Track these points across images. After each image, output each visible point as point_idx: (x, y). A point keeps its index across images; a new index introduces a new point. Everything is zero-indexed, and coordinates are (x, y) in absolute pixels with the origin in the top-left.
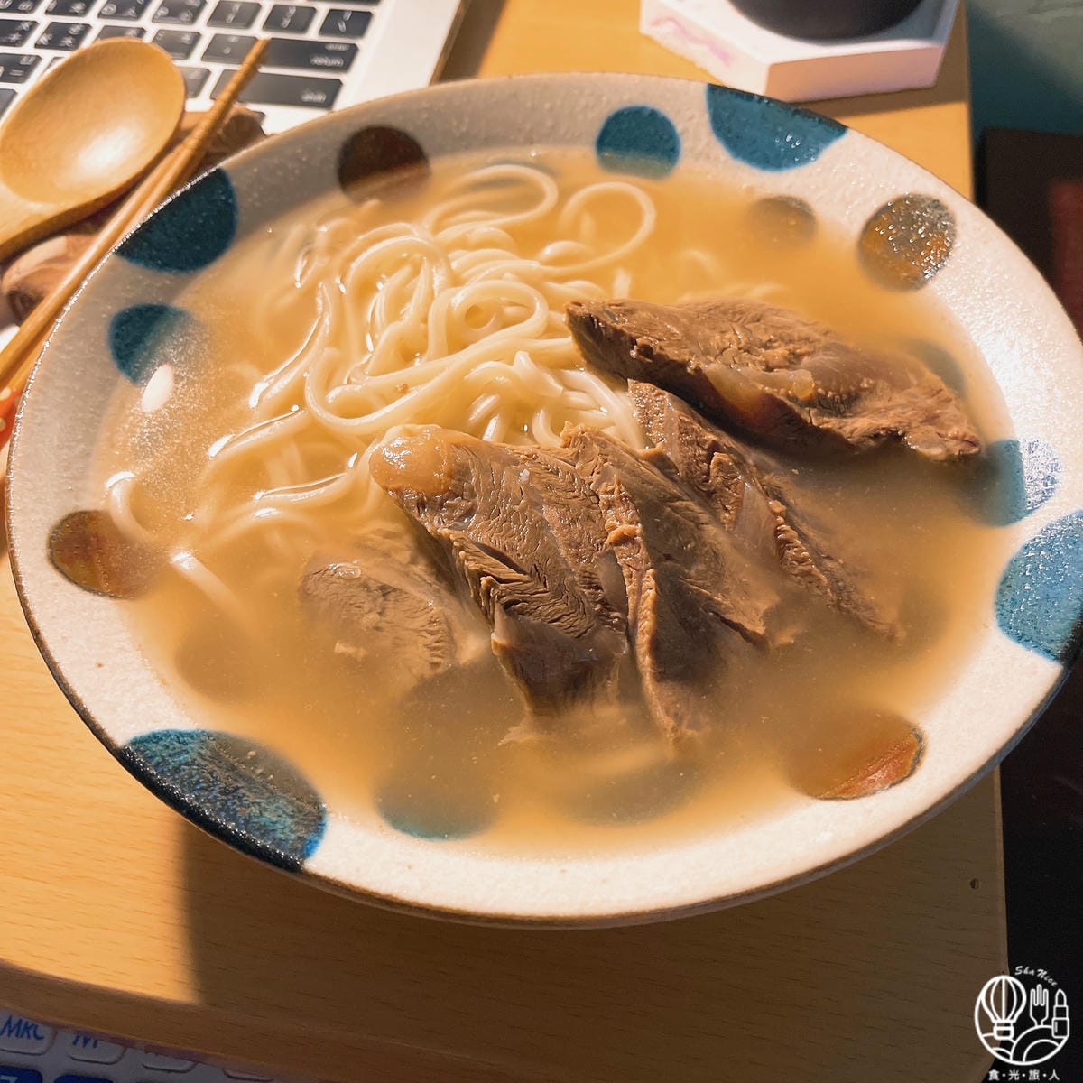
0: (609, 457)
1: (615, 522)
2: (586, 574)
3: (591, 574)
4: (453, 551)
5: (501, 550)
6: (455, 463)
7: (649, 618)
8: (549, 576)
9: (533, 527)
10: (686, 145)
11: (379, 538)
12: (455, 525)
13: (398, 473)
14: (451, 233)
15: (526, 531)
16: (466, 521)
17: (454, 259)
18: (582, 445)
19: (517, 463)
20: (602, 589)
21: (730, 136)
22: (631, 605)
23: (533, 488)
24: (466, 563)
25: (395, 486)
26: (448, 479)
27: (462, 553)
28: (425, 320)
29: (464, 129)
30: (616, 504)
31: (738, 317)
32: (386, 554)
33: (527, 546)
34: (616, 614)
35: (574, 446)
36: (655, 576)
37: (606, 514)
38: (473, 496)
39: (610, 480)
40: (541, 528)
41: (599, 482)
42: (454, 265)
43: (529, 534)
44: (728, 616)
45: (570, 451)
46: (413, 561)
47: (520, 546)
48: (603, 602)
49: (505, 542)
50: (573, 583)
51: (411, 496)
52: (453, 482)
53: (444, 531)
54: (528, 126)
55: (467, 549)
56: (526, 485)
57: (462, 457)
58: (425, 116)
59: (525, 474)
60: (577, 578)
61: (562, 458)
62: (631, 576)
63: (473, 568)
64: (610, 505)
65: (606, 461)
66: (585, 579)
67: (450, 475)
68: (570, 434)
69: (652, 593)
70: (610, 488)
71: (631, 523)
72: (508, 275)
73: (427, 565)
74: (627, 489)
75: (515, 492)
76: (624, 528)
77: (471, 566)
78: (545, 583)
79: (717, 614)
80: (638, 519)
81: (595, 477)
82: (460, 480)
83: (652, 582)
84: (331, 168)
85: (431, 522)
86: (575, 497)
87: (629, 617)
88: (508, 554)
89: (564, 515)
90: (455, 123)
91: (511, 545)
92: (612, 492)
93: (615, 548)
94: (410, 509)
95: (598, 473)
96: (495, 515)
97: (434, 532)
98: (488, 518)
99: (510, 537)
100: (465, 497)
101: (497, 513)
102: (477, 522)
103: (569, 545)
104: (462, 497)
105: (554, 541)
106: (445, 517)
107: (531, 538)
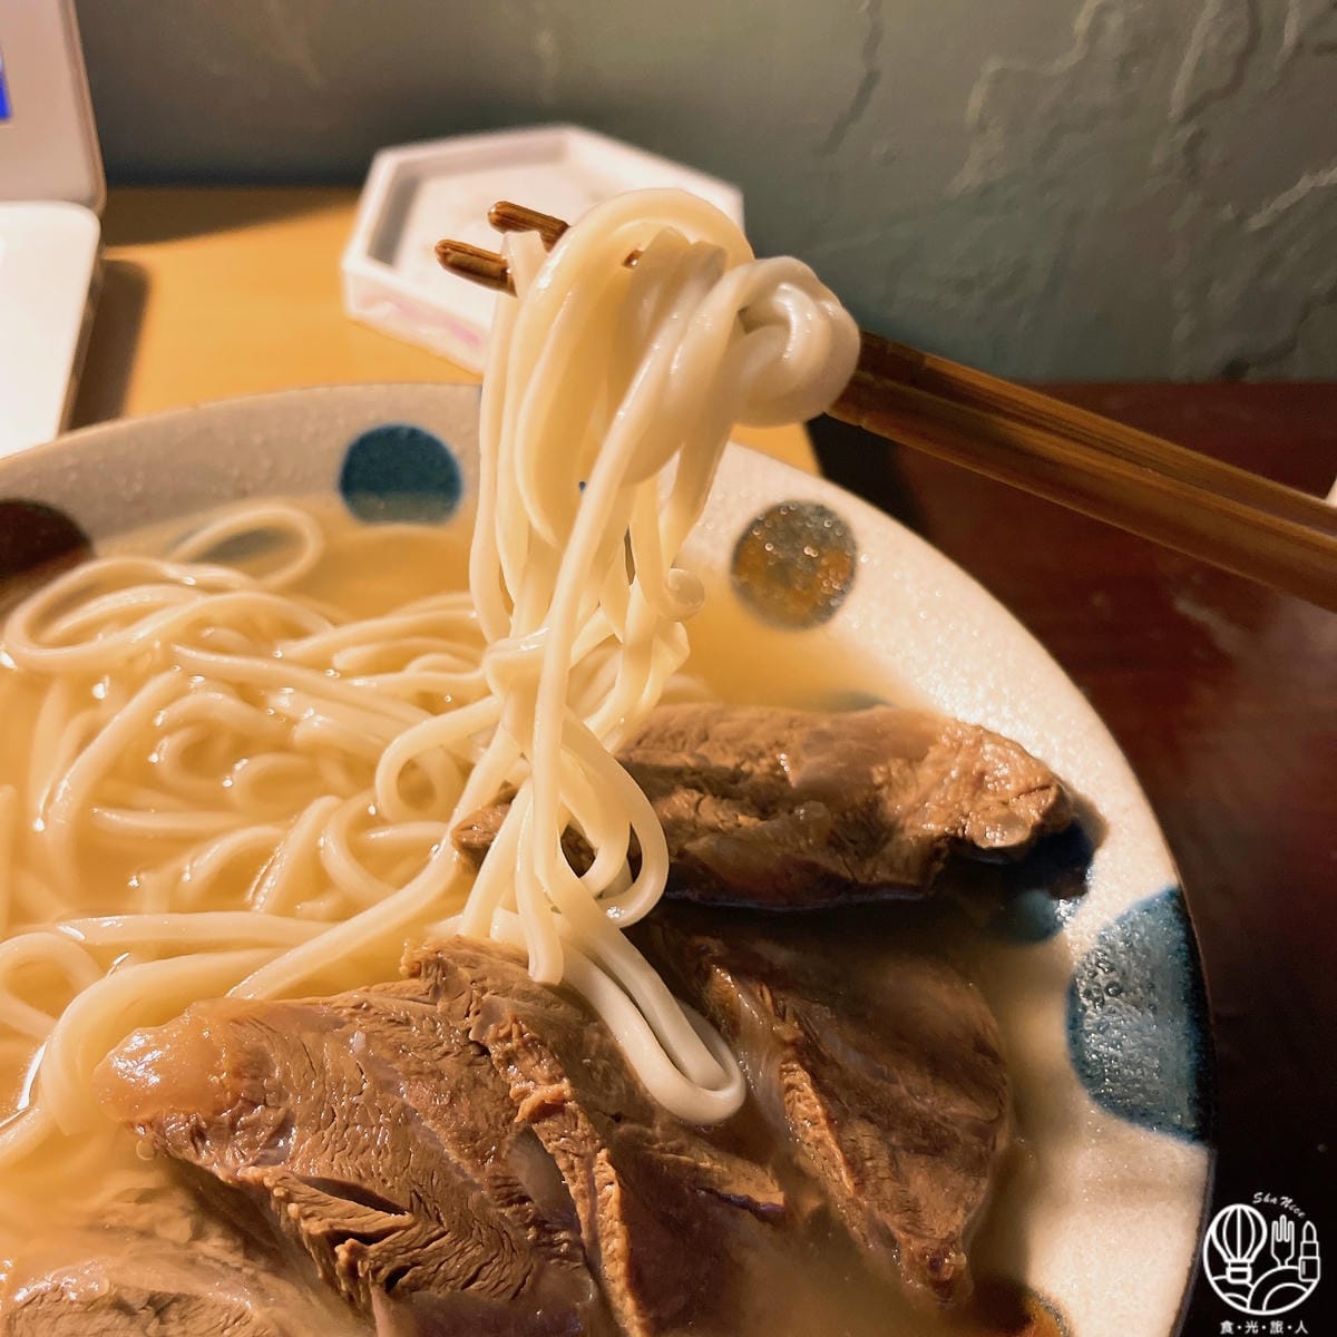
0: (488, 982)
1: (524, 1085)
2: (499, 1182)
3: (506, 1178)
4: (273, 1204)
5: (353, 1180)
6: (241, 1050)
7: (618, 1233)
8: (442, 1204)
9: (395, 1126)
11: (127, 1207)
12: (265, 1156)
13: (148, 1092)
15: (384, 1137)
16: (281, 1143)
18: (440, 972)
19: (340, 1024)
20: (530, 1200)
22: (582, 1213)
23: (375, 1059)
24: (304, 1225)
25: (147, 1116)
26: (237, 1081)
27: (293, 1208)
30: (520, 1056)
31: (680, 741)
32: (146, 1234)
33: (394, 1164)
34: (562, 1236)
35: (427, 976)
36: (611, 1161)
37: (506, 1074)
38: (282, 1096)
39: (500, 1019)
40: (407, 1122)
41: (483, 1027)
43: (391, 1140)
44: (726, 1190)
45: (421, 984)
46: (198, 1234)
47: (382, 1165)
48: (539, 1223)
49: (357, 1163)
50: (483, 1203)
51: (178, 1127)
52: (246, 1082)
53: (251, 1173)
54: (235, 472)
55: (297, 1197)
56: (364, 1056)
57: (250, 1038)
59: (357, 1040)
60: (485, 1192)
61: (407, 995)
62: (572, 1167)
63: (319, 1231)
64: (509, 1059)
65: (484, 990)
66: (499, 1191)
67: (237, 1074)
68: (418, 958)
69: (613, 1191)
70: (502, 1033)
71: (552, 1080)
73: (223, 1236)
74: (532, 1027)
75: (350, 1074)
76: (543, 1092)
77: (315, 1227)
78: (438, 1219)
79: (710, 1191)
80: (560, 1070)
81: (472, 1021)
82: (255, 1077)
83: (610, 1172)
85: (222, 1163)
86: (447, 1053)
87: (584, 1236)
88: (367, 1185)
89: (438, 1090)
91: (367, 1168)
92: (508, 1037)
93: (535, 1127)
94: (179, 1148)
95: (477, 1013)
96: (328, 1120)
97: (231, 1178)
98: (319, 1129)
99: (362, 1153)
100: (270, 1104)
101: (330, 1117)
102: (301, 1141)
103: (459, 1139)
104: (265, 1103)
105: (434, 1139)
106: (244, 1147)
107: (397, 1145)
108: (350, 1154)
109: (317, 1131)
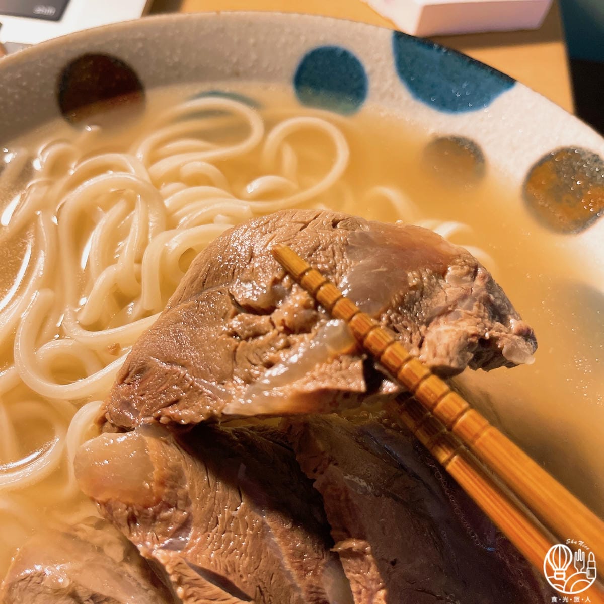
2: (312, 590)
3: (317, 588)
5: (222, 572)
6: (166, 466)
9: (255, 536)
10: (373, 84)
12: (171, 543)
14: (164, 166)
16: (182, 537)
17: (167, 197)
19: (233, 454)
21: (412, 79)
25: (103, 498)
26: (160, 489)
28: (139, 261)
29: (176, 59)
33: (249, 564)
36: (386, 598)
38: (188, 503)
40: (263, 536)
42: (167, 203)
43: (250, 547)
47: (242, 564)
49: (226, 560)
51: (122, 512)
52: (166, 490)
53: (159, 553)
54: (234, 60)
58: (140, 45)
59: (242, 469)
60: (302, 595)
62: (360, 593)
66: (312, 595)
67: (162, 483)
72: (220, 217)
82: (172, 487)
84: (51, 92)
85: (144, 543)
88: (230, 578)
90: (168, 53)
91: (232, 565)
94: (120, 526)
96: (213, 525)
97: (148, 555)
98: (206, 531)
99: (230, 553)
100: (179, 507)
101: (215, 523)
102: (195, 537)
103: (293, 555)
104: (176, 507)
105: (278, 551)
106: (160, 533)
107: (253, 551)
108: (222, 553)
109: (205, 532)
